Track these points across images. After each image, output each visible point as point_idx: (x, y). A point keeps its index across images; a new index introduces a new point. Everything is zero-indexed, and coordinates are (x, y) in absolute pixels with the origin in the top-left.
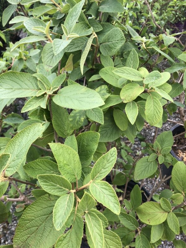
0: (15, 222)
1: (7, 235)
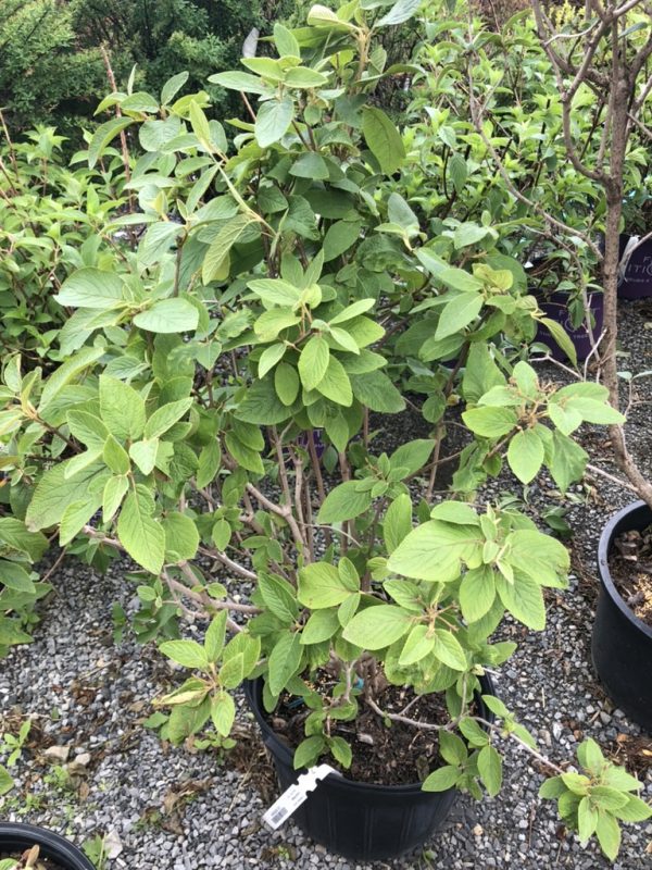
0: (140, 663)
1: (113, 687)
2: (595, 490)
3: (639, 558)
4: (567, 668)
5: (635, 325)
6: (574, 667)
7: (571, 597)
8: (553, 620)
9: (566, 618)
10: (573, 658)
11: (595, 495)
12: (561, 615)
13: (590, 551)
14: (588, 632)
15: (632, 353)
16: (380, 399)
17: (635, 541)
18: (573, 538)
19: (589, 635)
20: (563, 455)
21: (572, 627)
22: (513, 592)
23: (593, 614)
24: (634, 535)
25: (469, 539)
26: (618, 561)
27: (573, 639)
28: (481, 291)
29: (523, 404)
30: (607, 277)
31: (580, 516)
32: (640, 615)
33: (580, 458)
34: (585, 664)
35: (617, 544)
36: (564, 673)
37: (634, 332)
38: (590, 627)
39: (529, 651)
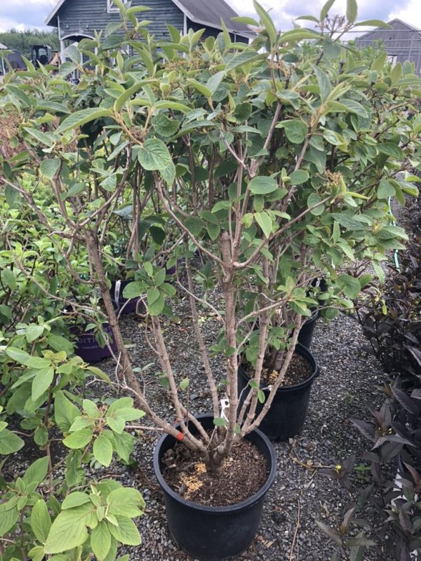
2: (142, 432)
3: (176, 464)
4: (161, 550)
5: (133, 327)
6: (165, 547)
7: (149, 503)
8: (144, 523)
9: (151, 518)
10: (162, 542)
11: (143, 434)
12: (147, 517)
13: (150, 470)
14: (165, 520)
15: (137, 343)
16: (7, 446)
17: (171, 455)
18: (139, 466)
19: (166, 522)
20: (121, 441)
21: (155, 522)
22: (119, 530)
23: (164, 507)
24: (170, 451)
25: (87, 512)
26: (167, 471)
27: (159, 529)
28: (51, 365)
29: (93, 423)
30: (113, 326)
31: (138, 451)
32: (188, 497)
33: (130, 440)
34: (170, 541)
35: (163, 461)
36: (160, 554)
37: (134, 331)
38: (165, 517)
39: (136, 551)
